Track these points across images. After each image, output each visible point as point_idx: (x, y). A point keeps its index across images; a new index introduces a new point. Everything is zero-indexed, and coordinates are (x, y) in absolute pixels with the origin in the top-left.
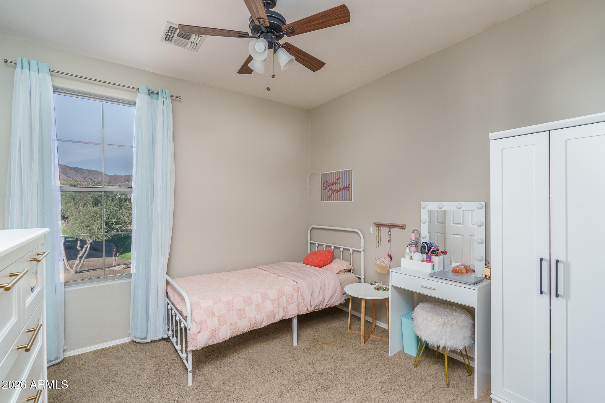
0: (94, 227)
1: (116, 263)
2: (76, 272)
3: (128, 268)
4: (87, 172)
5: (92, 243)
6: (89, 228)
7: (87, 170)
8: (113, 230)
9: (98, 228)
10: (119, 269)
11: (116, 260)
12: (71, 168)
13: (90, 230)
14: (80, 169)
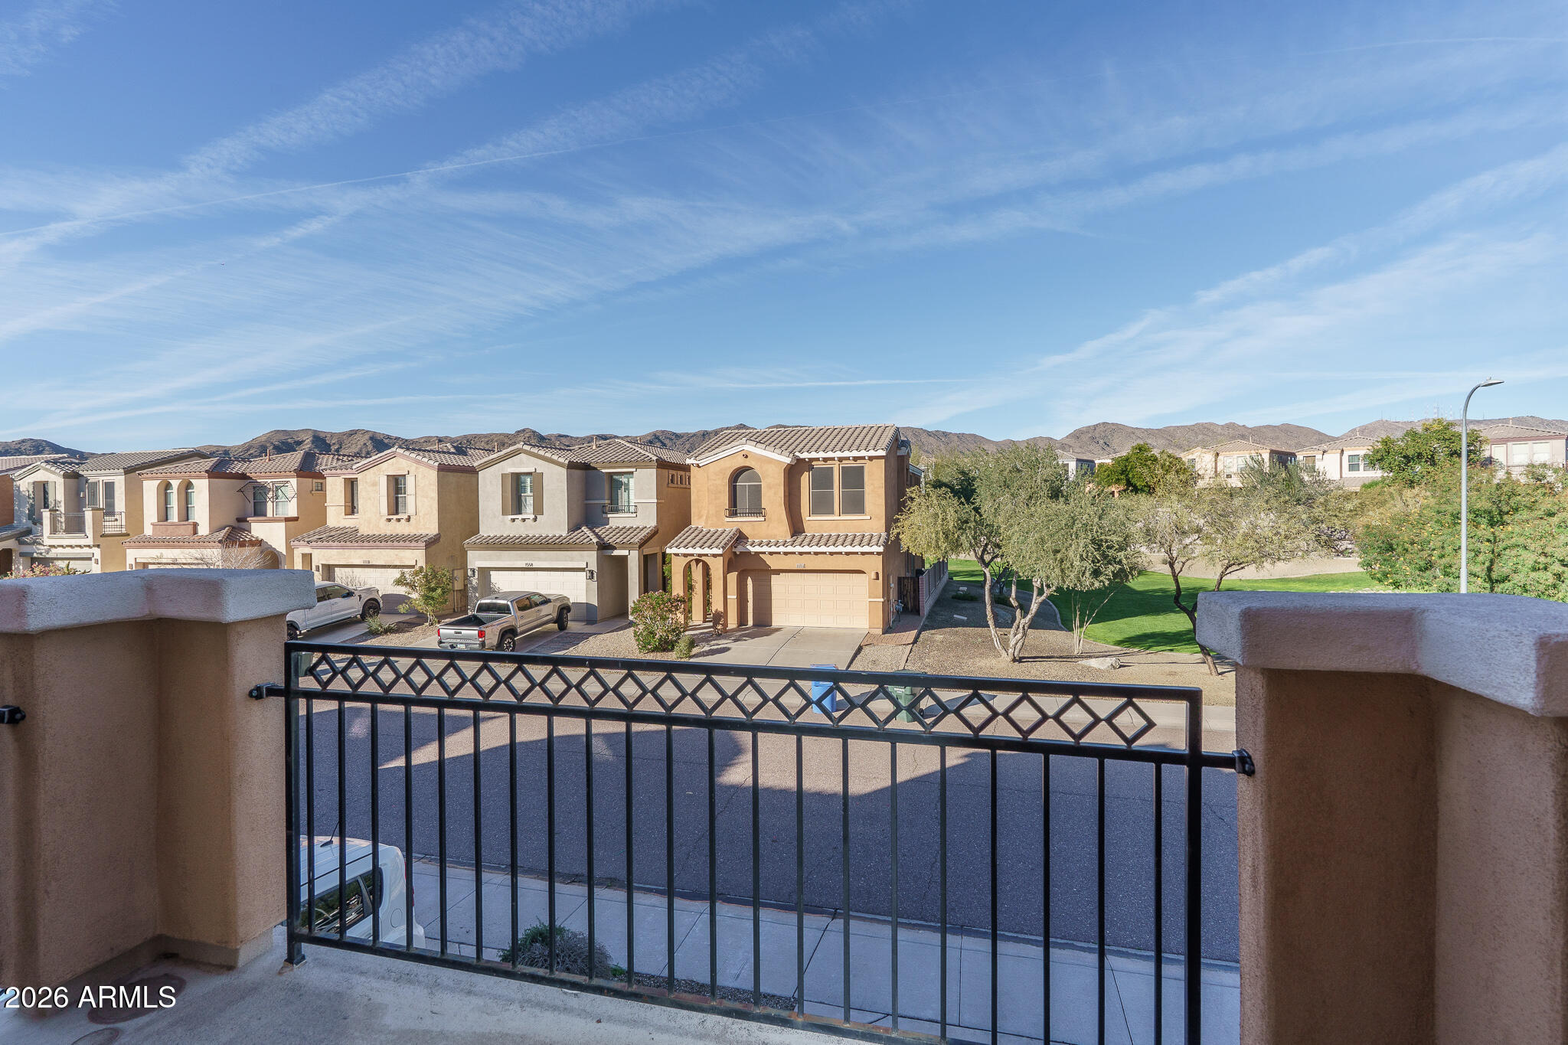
0: (1071, 554)
1: (1081, 647)
2: (1014, 660)
3: (1121, 666)
4: (956, 438)
5: (1055, 594)
6: (1059, 556)
7: (956, 434)
8: (1111, 564)
9: (1081, 556)
10: (1102, 668)
11: (1081, 641)
12: (929, 434)
13: (1062, 561)
14: (943, 433)
